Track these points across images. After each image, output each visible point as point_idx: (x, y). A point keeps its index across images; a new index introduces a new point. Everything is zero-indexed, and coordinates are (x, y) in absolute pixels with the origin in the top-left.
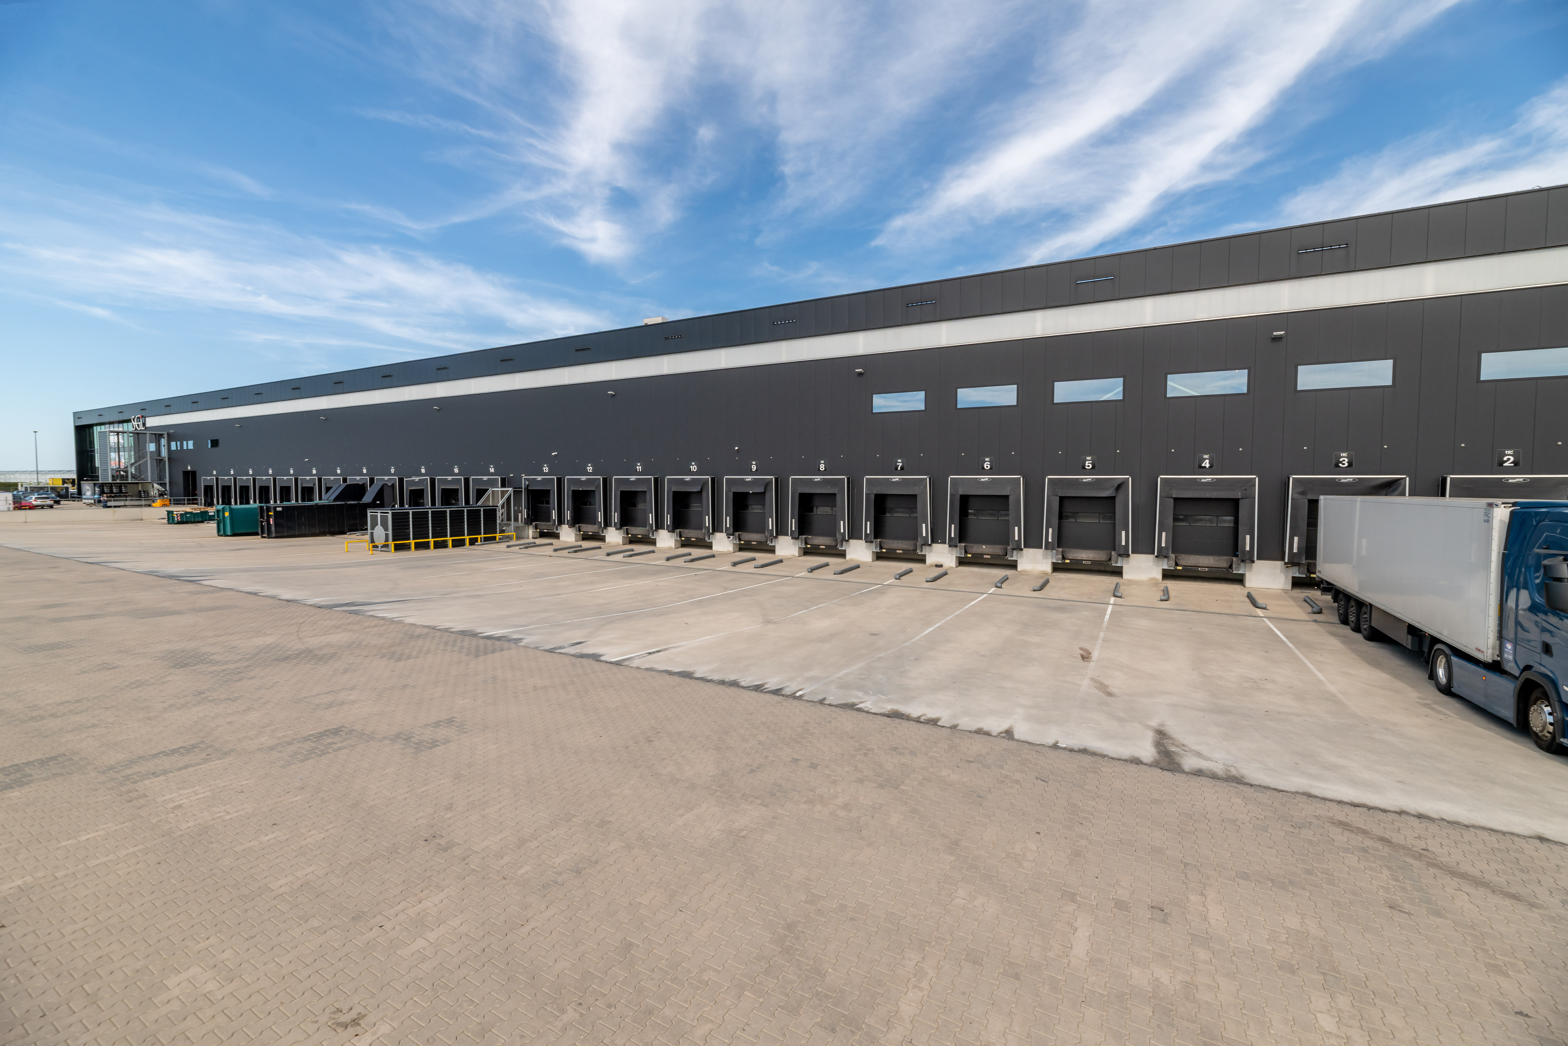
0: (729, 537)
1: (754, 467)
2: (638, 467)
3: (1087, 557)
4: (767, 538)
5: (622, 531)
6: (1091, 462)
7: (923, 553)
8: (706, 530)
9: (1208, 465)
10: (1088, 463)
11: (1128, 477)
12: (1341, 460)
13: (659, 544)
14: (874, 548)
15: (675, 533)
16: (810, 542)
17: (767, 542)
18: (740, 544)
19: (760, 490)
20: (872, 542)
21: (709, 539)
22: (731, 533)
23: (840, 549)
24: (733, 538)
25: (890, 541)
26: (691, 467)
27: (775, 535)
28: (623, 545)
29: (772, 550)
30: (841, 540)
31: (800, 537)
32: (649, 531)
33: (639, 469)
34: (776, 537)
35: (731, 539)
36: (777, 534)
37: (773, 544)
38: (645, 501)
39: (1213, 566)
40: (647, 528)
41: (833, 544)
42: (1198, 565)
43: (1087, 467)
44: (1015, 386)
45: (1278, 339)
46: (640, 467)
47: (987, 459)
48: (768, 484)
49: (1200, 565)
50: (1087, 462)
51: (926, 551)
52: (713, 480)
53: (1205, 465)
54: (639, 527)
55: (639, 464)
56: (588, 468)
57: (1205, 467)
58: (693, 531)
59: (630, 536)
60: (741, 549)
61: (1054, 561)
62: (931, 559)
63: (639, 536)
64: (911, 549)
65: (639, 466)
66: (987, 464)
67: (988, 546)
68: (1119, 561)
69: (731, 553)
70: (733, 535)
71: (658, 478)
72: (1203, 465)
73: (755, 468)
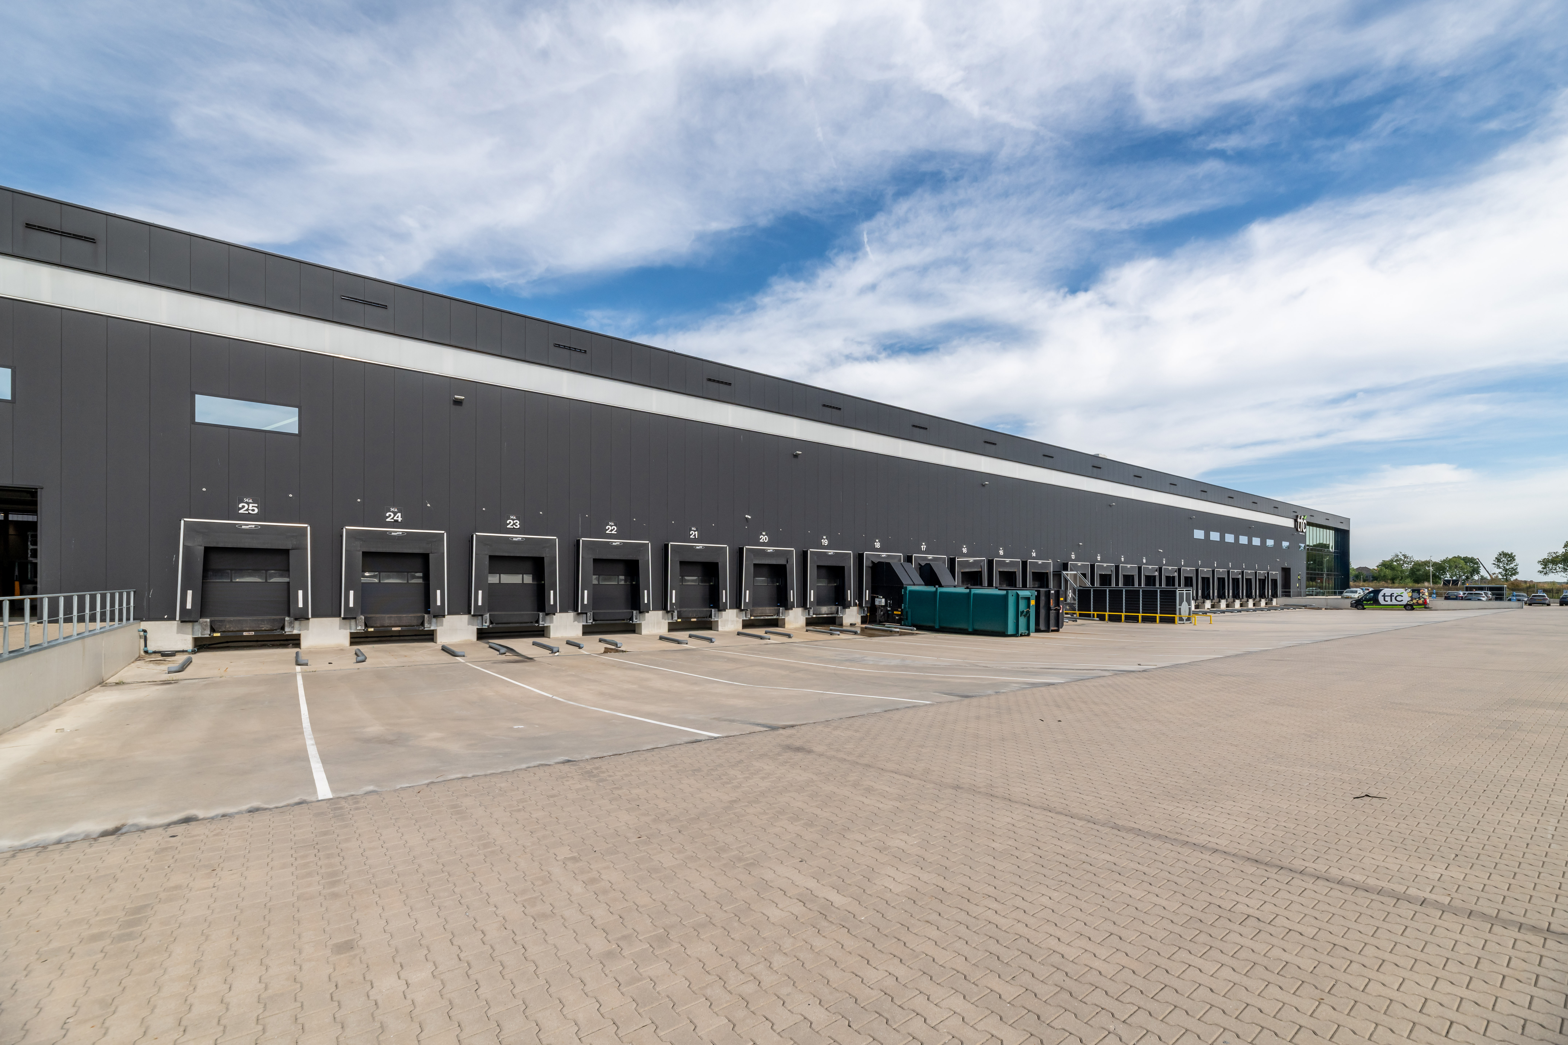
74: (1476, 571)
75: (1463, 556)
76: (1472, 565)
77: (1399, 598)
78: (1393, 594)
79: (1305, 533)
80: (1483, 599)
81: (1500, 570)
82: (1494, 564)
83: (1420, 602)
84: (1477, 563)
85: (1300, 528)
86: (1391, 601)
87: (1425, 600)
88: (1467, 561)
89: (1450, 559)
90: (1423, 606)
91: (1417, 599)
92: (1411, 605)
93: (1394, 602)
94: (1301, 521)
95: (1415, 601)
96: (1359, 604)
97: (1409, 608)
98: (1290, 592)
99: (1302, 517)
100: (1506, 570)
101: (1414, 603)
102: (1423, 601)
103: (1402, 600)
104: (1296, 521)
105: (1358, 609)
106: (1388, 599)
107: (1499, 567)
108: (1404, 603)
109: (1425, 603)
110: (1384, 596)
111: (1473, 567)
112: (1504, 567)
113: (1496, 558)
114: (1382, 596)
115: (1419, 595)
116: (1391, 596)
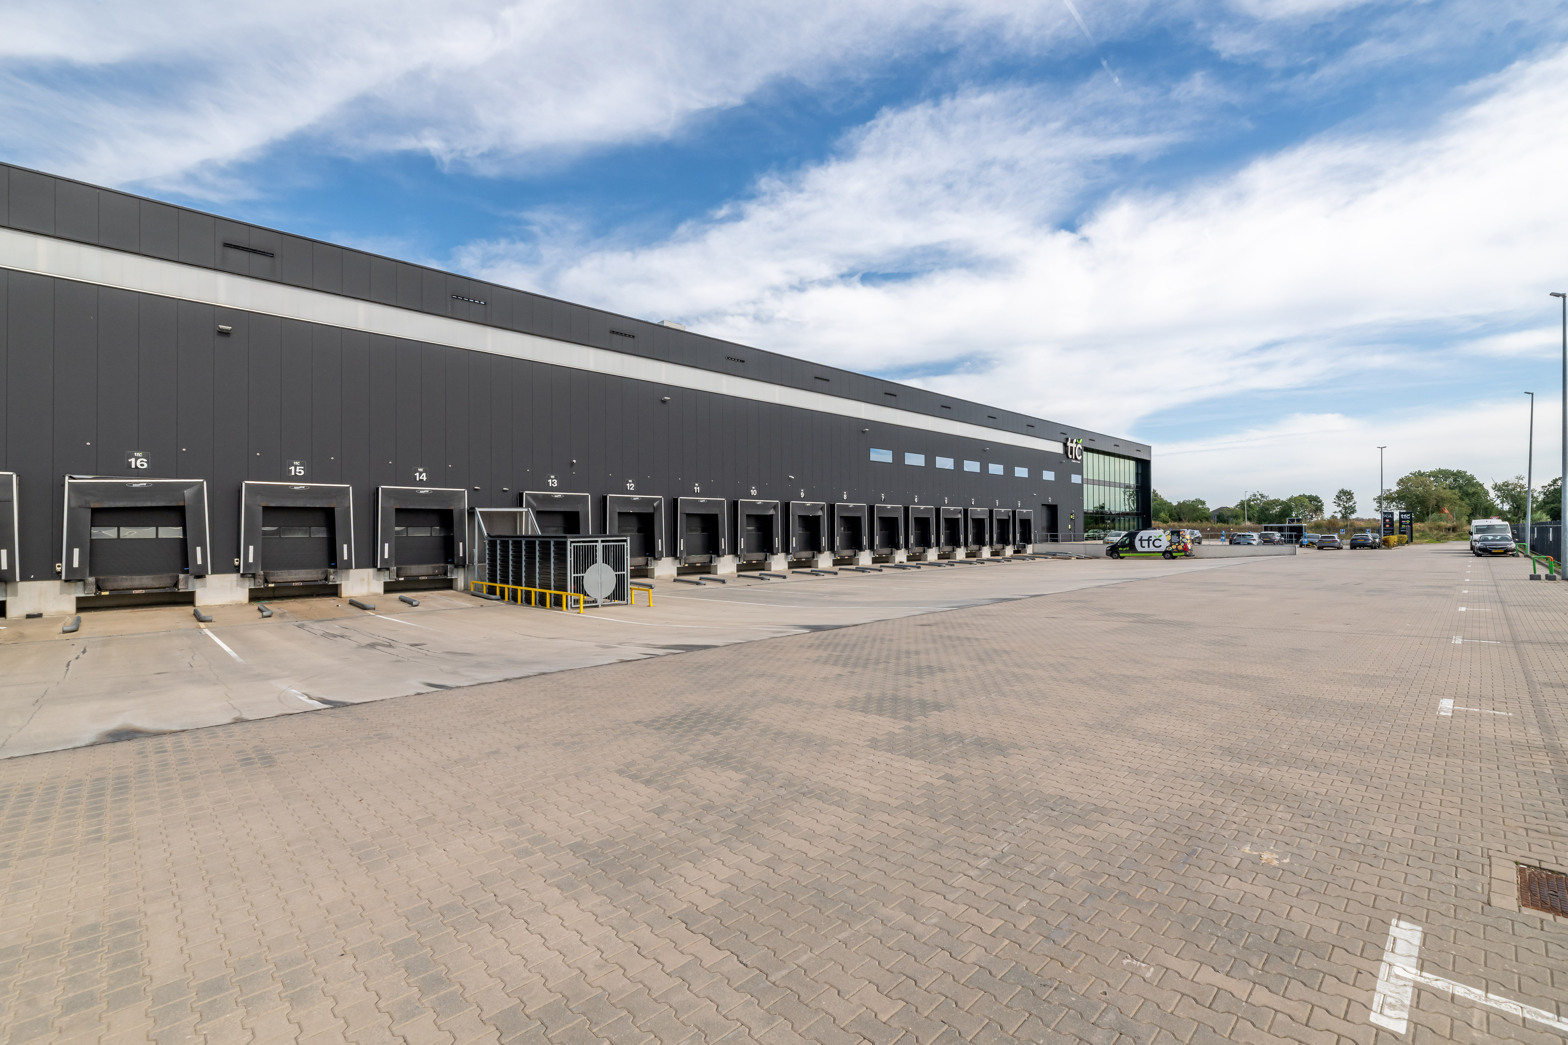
26: (752, 491)
56: (628, 485)
63: (697, 565)
74: (1319, 509)
75: (1307, 494)
76: (1315, 504)
77: (1157, 543)
78: (1151, 537)
79: (1082, 460)
80: (1254, 543)
81: (1340, 508)
82: (1335, 502)
83: (1180, 548)
84: (1320, 501)
85: (1071, 453)
86: (1149, 547)
87: (1185, 544)
88: (1311, 499)
89: (1295, 498)
90: (1183, 554)
91: (1177, 544)
92: (1170, 552)
93: (1152, 548)
94: (1074, 445)
95: (1174, 547)
96: (1114, 552)
97: (1168, 556)
98: (1057, 536)
99: (1075, 441)
100: (1345, 508)
101: (1173, 549)
102: (1183, 547)
103: (1160, 546)
104: (1065, 445)
105: (1114, 558)
106: (1145, 543)
107: (1339, 505)
108: (1163, 549)
109: (1185, 549)
110: (1141, 540)
111: (1316, 505)
112: (1344, 505)
113: (1337, 496)
114: (1139, 540)
115: (1179, 538)
116: (1149, 540)
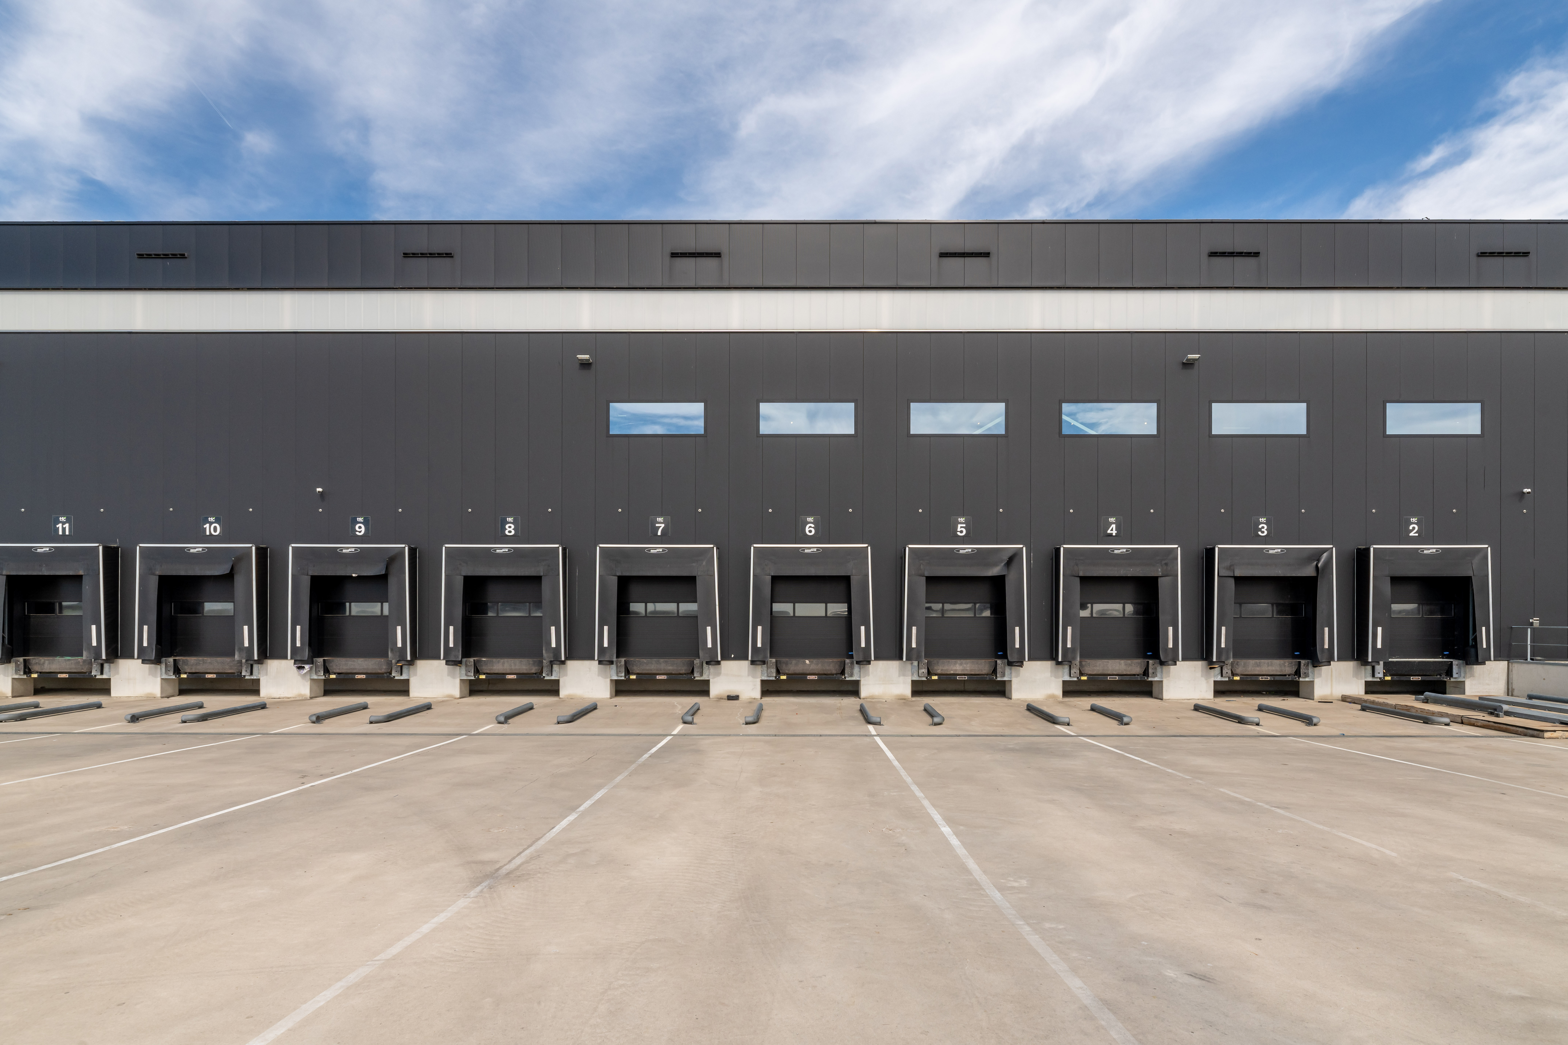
0: (300, 668)
1: (360, 527)
2: (60, 526)
3: (963, 670)
4: (390, 664)
5: (11, 667)
6: (964, 525)
7: (705, 677)
8: (244, 655)
9: (1114, 533)
10: (961, 527)
11: (1021, 546)
12: (1260, 527)
13: (119, 690)
14: (614, 673)
15: (163, 666)
16: (486, 668)
17: (391, 673)
18: (327, 682)
19: (376, 570)
20: (611, 663)
21: (251, 674)
22: (306, 658)
23: (547, 678)
24: (311, 668)
25: (645, 661)
27: (409, 658)
28: (13, 697)
29: (403, 689)
30: (551, 662)
31: (464, 660)
32: (91, 663)
33: (64, 529)
34: (411, 663)
35: (305, 671)
36: (415, 657)
37: (404, 677)
38: (78, 597)
39: (1125, 673)
40: (84, 658)
41: (533, 671)
42: (1106, 672)
43: (959, 533)
44: (852, 405)
45: (1189, 365)
46: (67, 526)
47: (810, 519)
48: (393, 559)
49: (1109, 672)
50: (959, 526)
51: (709, 673)
52: (262, 553)
53: (1111, 532)
54: (62, 655)
55: (63, 519)
57: (1111, 535)
58: (209, 660)
59: (35, 676)
60: (330, 689)
61: (916, 678)
62: (718, 687)
64: (683, 672)
65: (64, 523)
66: (810, 527)
67: (815, 661)
68: (1006, 673)
69: (306, 699)
70: (310, 661)
71: (118, 548)
72: (1109, 531)
73: (363, 529)
